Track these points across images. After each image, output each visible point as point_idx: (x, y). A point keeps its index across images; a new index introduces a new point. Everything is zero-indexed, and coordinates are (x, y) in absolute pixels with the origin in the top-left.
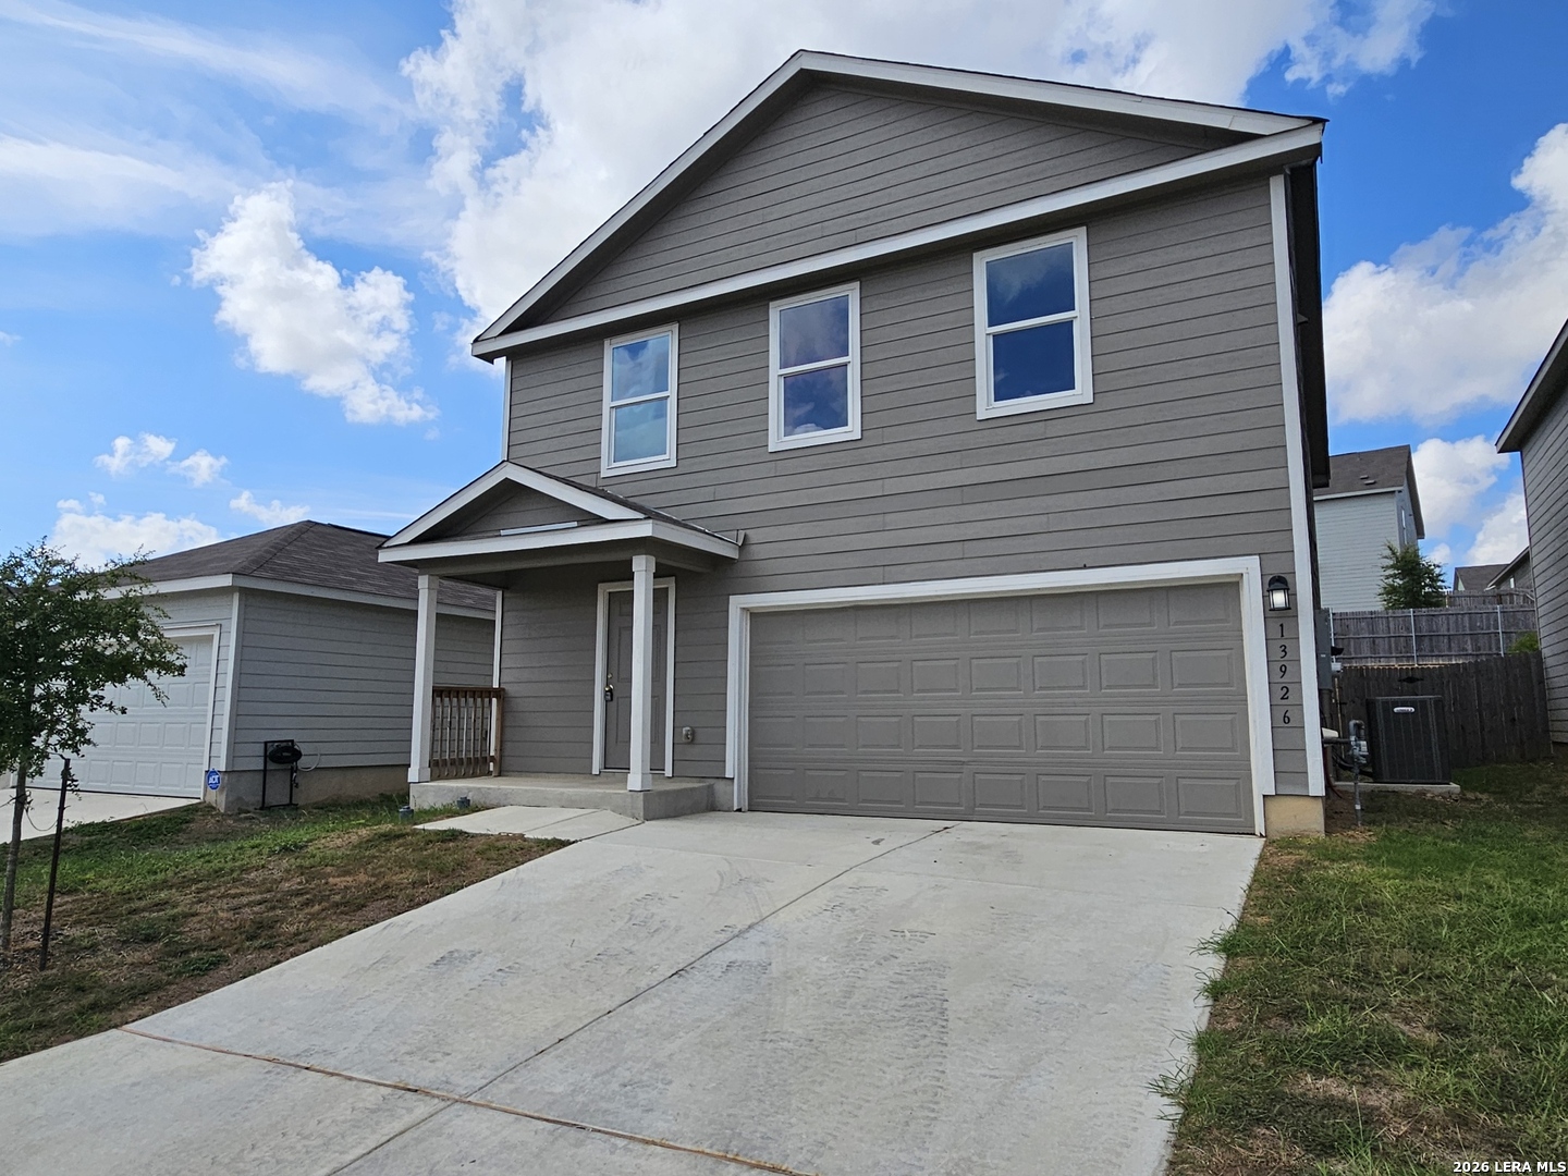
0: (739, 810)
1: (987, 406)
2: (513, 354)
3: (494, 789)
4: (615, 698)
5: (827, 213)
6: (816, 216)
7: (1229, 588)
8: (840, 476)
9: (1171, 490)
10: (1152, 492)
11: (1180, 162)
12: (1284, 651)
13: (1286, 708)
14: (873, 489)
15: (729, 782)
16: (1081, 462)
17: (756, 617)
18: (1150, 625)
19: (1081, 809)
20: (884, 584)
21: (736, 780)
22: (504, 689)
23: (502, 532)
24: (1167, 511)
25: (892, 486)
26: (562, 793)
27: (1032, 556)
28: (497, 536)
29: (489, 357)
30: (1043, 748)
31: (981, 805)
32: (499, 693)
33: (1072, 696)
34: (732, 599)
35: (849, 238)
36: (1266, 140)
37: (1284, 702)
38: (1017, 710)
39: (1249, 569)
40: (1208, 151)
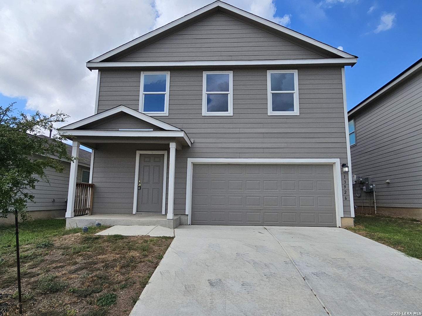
0: (189, 225)
1: (270, 112)
2: (101, 69)
3: (108, 220)
4: (141, 189)
5: (223, 49)
6: (219, 49)
7: (331, 166)
8: (226, 126)
9: (318, 140)
10: (314, 140)
11: (321, 59)
12: (345, 182)
13: (346, 196)
14: (237, 131)
15: (187, 216)
16: (296, 130)
17: (195, 165)
18: (311, 174)
19: (294, 222)
20: (240, 158)
21: (189, 215)
22: (94, 184)
23: (120, 130)
24: (317, 146)
25: (242, 131)
26: (139, 221)
27: (283, 154)
28: (118, 131)
29: (91, 69)
30: (283, 205)
31: (266, 221)
32: (92, 186)
33: (291, 192)
34: (188, 159)
35: (230, 58)
36: (345, 59)
37: (345, 194)
38: (276, 195)
39: (337, 162)
40: (327, 58)
